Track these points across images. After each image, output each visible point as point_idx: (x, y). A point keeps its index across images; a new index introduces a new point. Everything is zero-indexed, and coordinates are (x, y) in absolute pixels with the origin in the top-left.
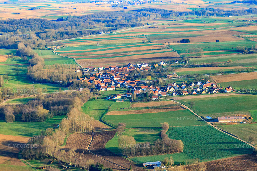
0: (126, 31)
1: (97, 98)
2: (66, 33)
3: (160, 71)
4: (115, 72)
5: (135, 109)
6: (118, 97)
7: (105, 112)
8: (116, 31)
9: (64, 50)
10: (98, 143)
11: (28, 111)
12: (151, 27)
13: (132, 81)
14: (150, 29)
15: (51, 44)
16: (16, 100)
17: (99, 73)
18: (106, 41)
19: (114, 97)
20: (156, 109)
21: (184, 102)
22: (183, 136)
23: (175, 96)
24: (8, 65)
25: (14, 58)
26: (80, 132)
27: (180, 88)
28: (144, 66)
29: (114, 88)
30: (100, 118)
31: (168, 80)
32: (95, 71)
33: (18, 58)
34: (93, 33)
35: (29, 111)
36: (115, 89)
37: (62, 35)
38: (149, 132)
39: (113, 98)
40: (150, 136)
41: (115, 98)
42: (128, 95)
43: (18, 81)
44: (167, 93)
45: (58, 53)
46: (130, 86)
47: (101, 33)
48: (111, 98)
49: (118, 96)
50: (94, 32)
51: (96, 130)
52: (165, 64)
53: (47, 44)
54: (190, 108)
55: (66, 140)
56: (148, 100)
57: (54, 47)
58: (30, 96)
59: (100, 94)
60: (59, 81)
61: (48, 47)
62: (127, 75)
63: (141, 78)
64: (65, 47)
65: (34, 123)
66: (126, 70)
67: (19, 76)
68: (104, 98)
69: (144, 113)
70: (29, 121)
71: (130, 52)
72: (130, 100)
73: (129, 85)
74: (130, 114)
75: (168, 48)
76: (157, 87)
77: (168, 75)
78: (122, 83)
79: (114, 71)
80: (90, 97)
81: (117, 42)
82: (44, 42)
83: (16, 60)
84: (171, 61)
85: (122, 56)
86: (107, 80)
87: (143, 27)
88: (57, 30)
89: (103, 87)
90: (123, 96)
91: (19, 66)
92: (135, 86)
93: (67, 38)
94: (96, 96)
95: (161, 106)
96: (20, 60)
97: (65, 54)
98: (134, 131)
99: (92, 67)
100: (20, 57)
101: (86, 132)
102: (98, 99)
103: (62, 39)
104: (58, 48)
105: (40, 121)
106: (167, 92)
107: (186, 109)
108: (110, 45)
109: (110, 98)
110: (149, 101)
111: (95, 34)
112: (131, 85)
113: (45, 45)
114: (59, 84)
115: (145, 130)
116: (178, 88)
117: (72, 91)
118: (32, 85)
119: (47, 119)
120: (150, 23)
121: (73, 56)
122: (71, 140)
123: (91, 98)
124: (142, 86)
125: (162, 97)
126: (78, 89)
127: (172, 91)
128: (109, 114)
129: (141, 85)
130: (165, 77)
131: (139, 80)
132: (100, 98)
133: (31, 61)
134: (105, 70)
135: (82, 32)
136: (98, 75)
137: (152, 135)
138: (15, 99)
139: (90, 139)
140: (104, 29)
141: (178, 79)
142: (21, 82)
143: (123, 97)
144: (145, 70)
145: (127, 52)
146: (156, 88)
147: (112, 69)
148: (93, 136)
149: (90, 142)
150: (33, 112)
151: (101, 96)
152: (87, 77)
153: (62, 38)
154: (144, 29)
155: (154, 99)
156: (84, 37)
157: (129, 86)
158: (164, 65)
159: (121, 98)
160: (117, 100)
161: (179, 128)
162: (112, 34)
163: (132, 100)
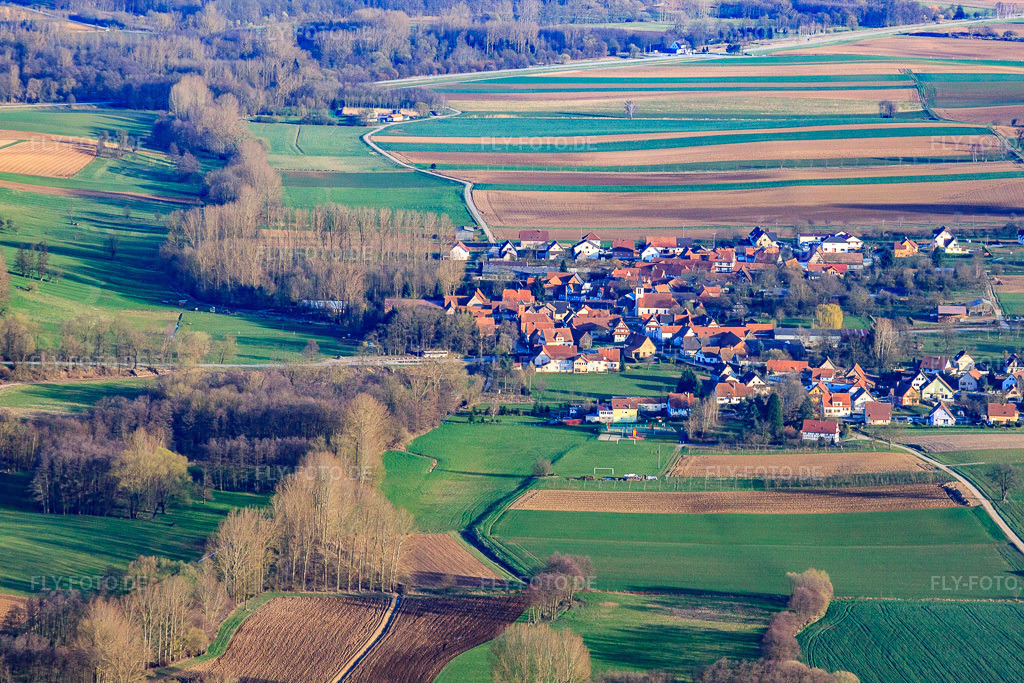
0: (824, 45)
1: (503, 411)
2: (472, 38)
3: (910, 284)
4: (659, 273)
5: (687, 484)
6: (618, 415)
7: (515, 492)
8: (765, 41)
9: (430, 133)
10: (404, 658)
11: (69, 455)
12: (973, 31)
13: (727, 330)
14: (961, 41)
15: (368, 93)
16: (46, 390)
17: (565, 274)
18: (682, 96)
19: (593, 411)
20: (801, 491)
21: (972, 467)
22: (893, 652)
23: (941, 431)
24: (81, 196)
25: (128, 157)
26: (326, 591)
27: (986, 386)
28: (839, 251)
29: (618, 364)
30: (474, 523)
31: (933, 335)
32: (552, 258)
33: (154, 158)
34: (627, 45)
35: (76, 455)
36: (622, 368)
37: (444, 49)
38: (713, 619)
39: (588, 418)
40: (712, 642)
41: (603, 416)
42: (678, 405)
43: (103, 287)
44: (905, 408)
45: (387, 147)
46: (708, 355)
47: (674, 51)
48: (581, 414)
49: (618, 407)
50: (635, 39)
51: (425, 587)
52: (954, 242)
53: (341, 92)
54: (994, 503)
55: (235, 630)
56: (777, 442)
57: (377, 112)
58: (132, 372)
59: (524, 391)
60: (321, 303)
61: (347, 111)
62: (712, 292)
63: (788, 314)
64: (439, 117)
65: (96, 522)
66: (724, 265)
67: (118, 259)
68: (541, 410)
69: (729, 511)
70: (74, 511)
71: (790, 164)
72: (679, 432)
73: (705, 349)
74: (647, 511)
75: (1012, 156)
76: (858, 371)
77: (942, 310)
78: (669, 336)
79: (650, 267)
80: (465, 403)
81: (742, 107)
82: (328, 83)
83: (142, 172)
84: (996, 233)
85: (741, 186)
86: (596, 312)
87: (931, 27)
88: (426, 20)
89: (555, 353)
90: (651, 407)
91: (141, 204)
92: (734, 359)
93: (470, 68)
94: (497, 401)
95: (836, 477)
96: (158, 175)
97: (421, 157)
98: (632, 608)
99: (538, 239)
100: (162, 156)
101: (363, 592)
102: (505, 419)
103: (440, 72)
104: (398, 118)
105: (133, 516)
106: (906, 401)
107: (972, 503)
108: (696, 120)
109: (574, 417)
110: (780, 444)
111: (637, 54)
112: (715, 350)
113: (332, 96)
114: (324, 318)
115: (696, 606)
116: (975, 383)
117: (379, 363)
118: (171, 314)
119: (174, 506)
120: (975, 10)
121: (462, 168)
122: (259, 631)
123: (469, 407)
124: (775, 357)
125: (870, 427)
126: (413, 353)
127: (936, 400)
128: (531, 501)
129: (769, 355)
130: (928, 318)
131: (771, 325)
132: (516, 412)
133: (213, 182)
134: (608, 257)
135: (567, 35)
136: (555, 281)
137: (726, 633)
138: (42, 385)
139: (369, 631)
140: (698, 28)
141: (992, 333)
142: (113, 295)
143: (645, 416)
144: (830, 271)
145: (775, 164)
146: (851, 374)
147: (650, 253)
148: (391, 618)
149: (364, 649)
150: (95, 462)
151: (529, 403)
152: (488, 289)
153: (438, 65)
154: (929, 44)
155: (812, 437)
156: (569, 67)
157: (702, 357)
158: (954, 249)
159: (634, 419)
160: (609, 430)
161: (887, 609)
162: (737, 56)
163: (691, 437)
